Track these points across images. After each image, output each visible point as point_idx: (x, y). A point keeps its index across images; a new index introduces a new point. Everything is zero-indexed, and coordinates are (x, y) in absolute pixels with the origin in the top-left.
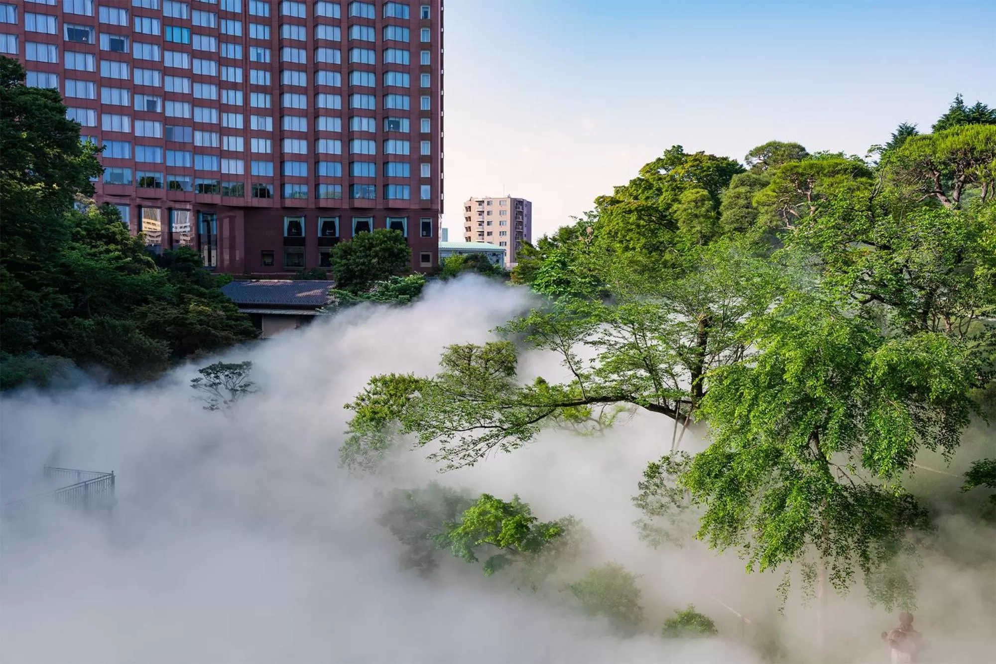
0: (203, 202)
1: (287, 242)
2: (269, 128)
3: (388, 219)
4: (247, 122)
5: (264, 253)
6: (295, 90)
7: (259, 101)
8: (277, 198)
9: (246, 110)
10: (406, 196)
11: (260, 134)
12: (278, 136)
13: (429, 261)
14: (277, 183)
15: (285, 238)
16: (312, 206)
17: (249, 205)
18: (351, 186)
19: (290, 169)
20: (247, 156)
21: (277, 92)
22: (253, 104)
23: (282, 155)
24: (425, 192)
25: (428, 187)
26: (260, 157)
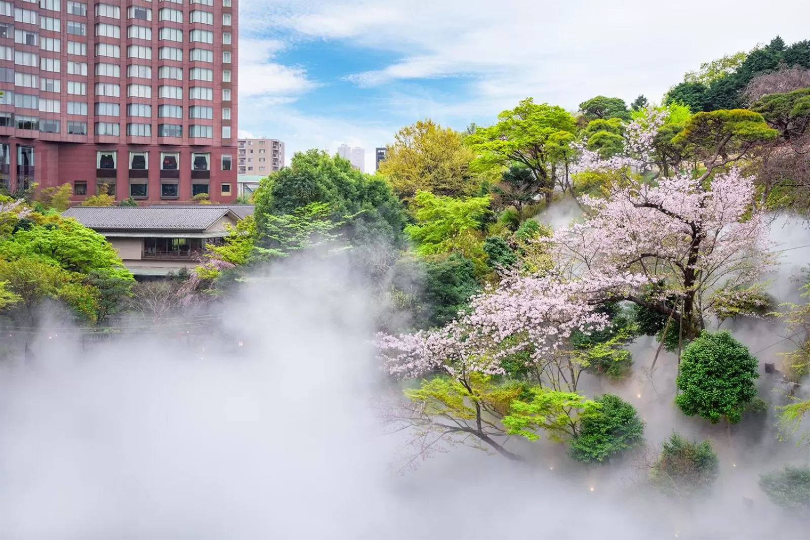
0: (22, 136)
1: (100, 174)
2: (84, 72)
3: (193, 154)
4: (64, 67)
5: (77, 183)
6: (109, 41)
7: (74, 49)
8: (91, 136)
9: (63, 57)
10: (209, 135)
11: (76, 78)
12: (93, 81)
13: (229, 191)
14: (91, 122)
15: (98, 170)
16: (123, 142)
17: (65, 140)
18: (160, 126)
19: (104, 110)
20: (63, 98)
21: (92, 43)
22: (70, 50)
23: (97, 97)
24: (226, 132)
25: (229, 128)
26: (75, 98)
